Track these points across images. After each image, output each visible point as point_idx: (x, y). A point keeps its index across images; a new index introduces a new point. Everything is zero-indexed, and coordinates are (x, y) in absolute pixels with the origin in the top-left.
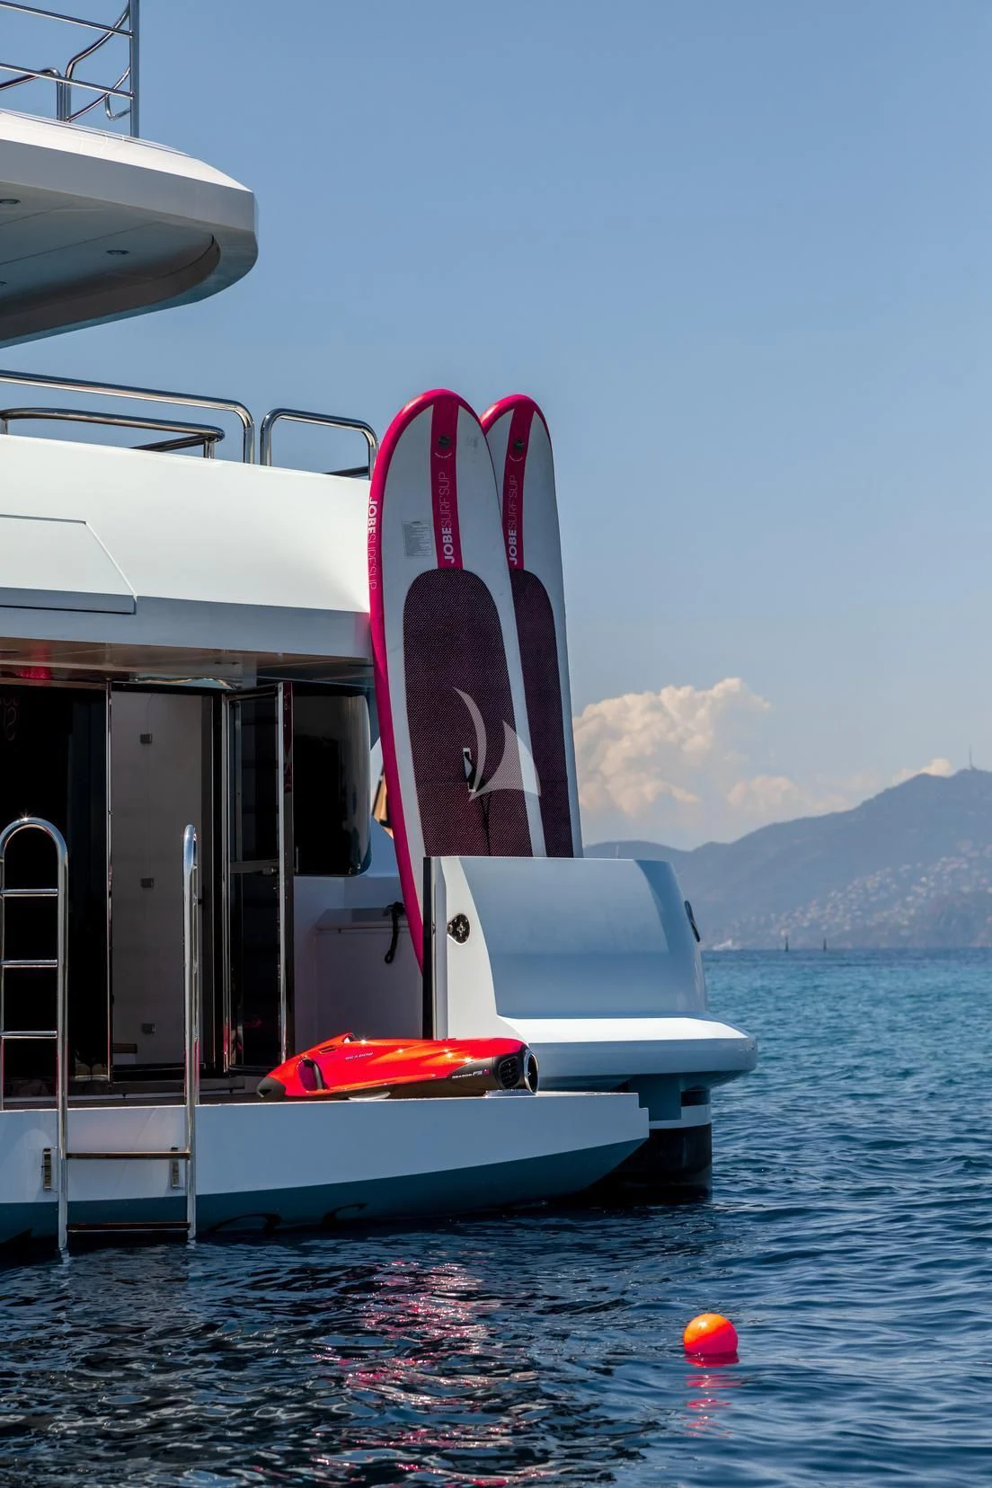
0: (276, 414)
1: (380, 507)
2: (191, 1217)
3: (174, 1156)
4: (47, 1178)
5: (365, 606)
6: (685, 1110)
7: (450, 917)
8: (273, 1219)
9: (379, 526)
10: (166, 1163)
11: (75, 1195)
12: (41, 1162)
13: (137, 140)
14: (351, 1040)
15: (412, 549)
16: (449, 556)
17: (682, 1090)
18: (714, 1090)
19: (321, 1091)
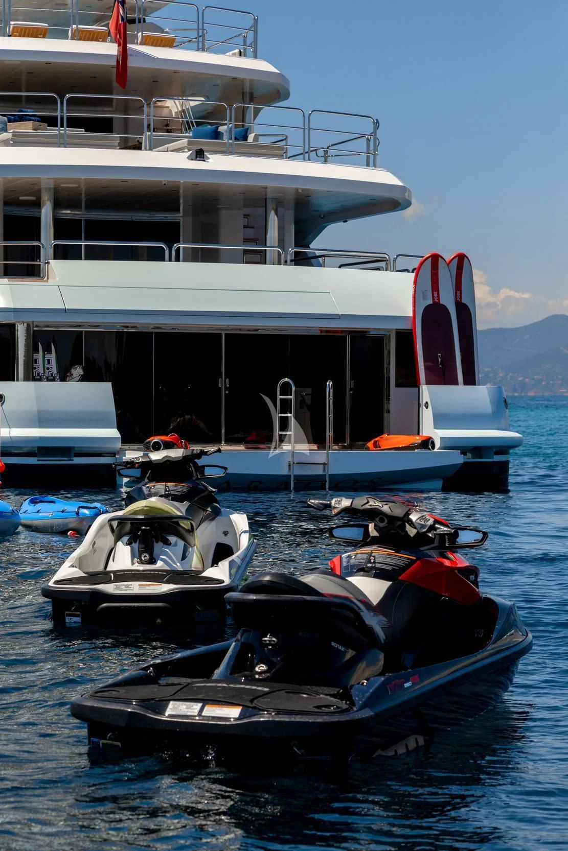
0: (398, 256)
1: (415, 287)
2: (327, 479)
3: (324, 464)
4: (290, 469)
5: (411, 314)
6: (495, 456)
7: (424, 402)
8: (355, 482)
9: (415, 292)
10: (322, 465)
11: (296, 473)
12: (288, 465)
13: (369, 168)
14: (388, 435)
15: (424, 298)
16: (436, 300)
17: (494, 450)
18: (511, 451)
19: (378, 449)
